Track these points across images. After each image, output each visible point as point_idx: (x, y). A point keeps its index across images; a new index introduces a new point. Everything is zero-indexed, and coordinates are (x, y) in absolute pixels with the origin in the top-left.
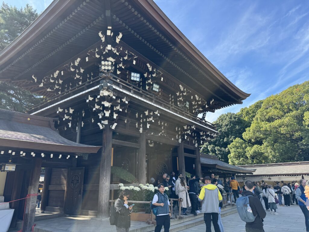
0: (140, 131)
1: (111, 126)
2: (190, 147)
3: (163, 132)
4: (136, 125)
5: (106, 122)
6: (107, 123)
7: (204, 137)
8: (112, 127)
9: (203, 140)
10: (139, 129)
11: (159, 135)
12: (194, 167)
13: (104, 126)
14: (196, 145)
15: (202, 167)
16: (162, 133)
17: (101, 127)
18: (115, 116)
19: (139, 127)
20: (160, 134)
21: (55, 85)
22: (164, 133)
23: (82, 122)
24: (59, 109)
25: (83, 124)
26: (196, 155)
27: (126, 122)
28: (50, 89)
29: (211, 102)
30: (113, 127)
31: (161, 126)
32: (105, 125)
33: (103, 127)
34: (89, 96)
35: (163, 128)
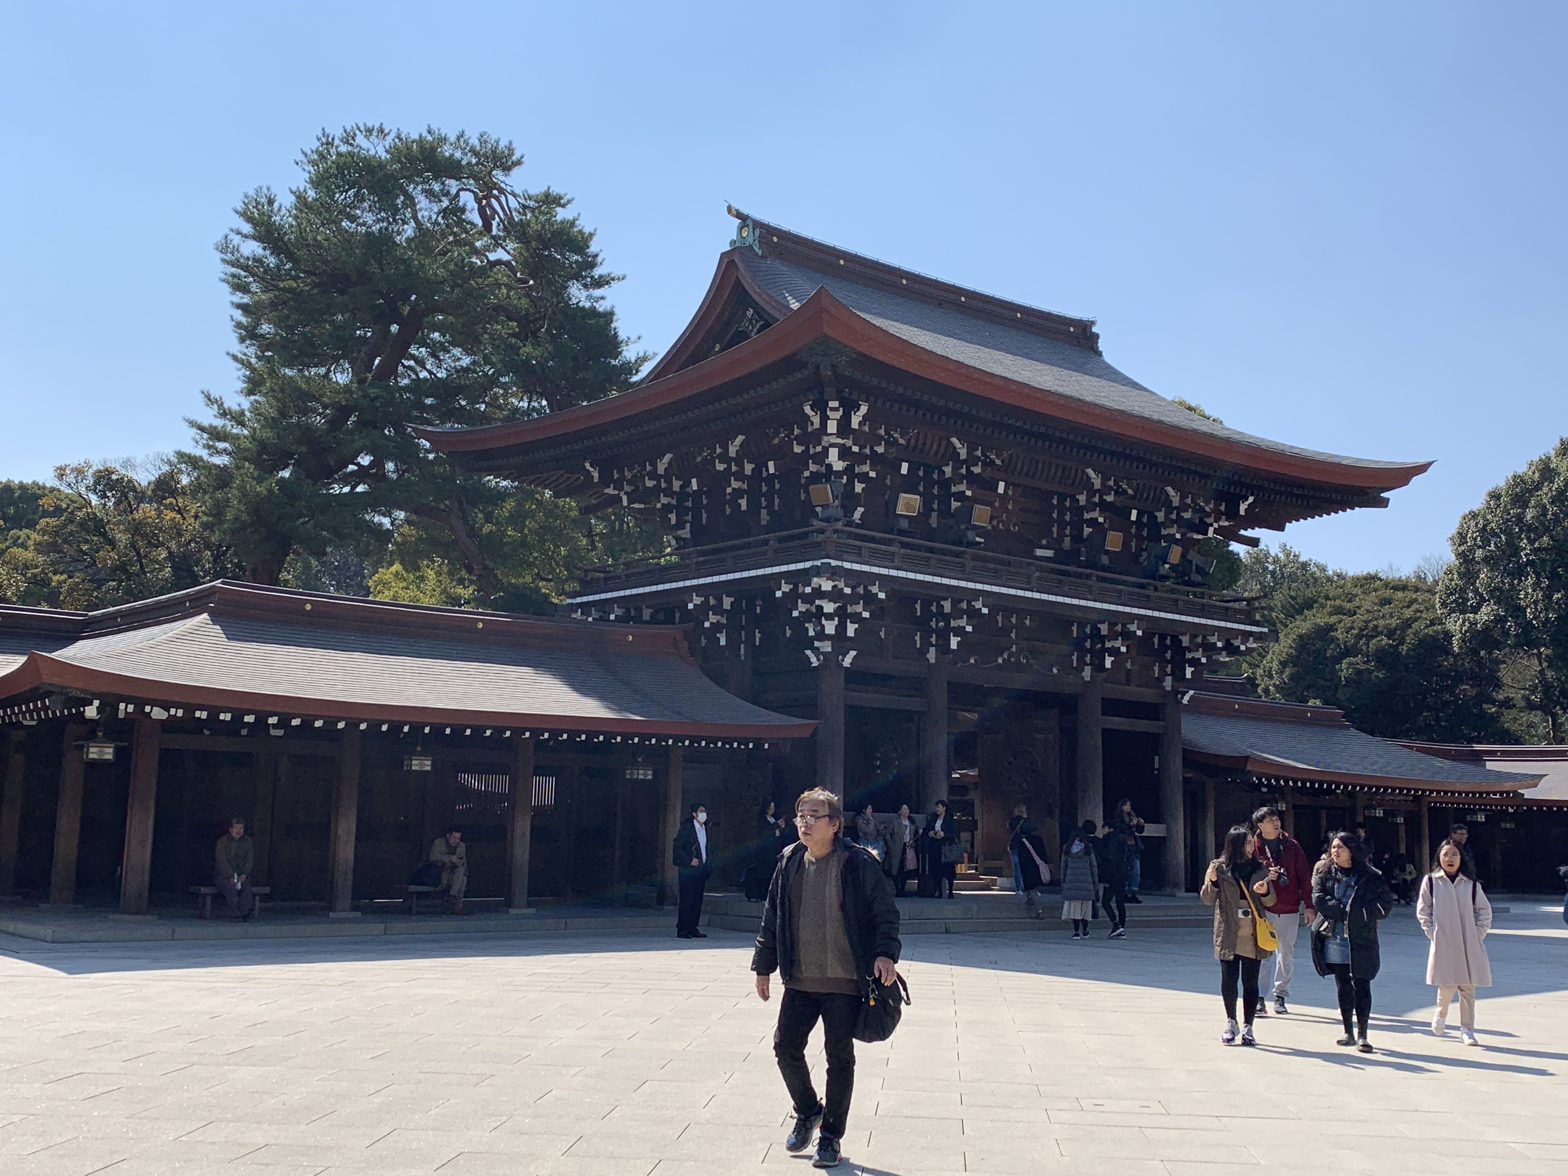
0: (928, 656)
1: (840, 658)
2: (1135, 692)
3: (1014, 649)
4: (916, 641)
5: (826, 647)
6: (830, 650)
7: (1196, 655)
8: (843, 661)
10: (923, 652)
11: (1000, 661)
12: (1156, 766)
13: (821, 657)
14: (1168, 683)
16: (1011, 654)
17: (815, 662)
18: (851, 630)
19: (926, 644)
20: (1004, 659)
21: (660, 495)
22: (1019, 651)
23: (757, 631)
24: (695, 597)
25: (758, 635)
26: (1163, 720)
27: (882, 634)
29: (1243, 508)
30: (847, 662)
31: (1005, 631)
32: (825, 654)
33: (818, 660)
34: (783, 581)
35: (1013, 635)
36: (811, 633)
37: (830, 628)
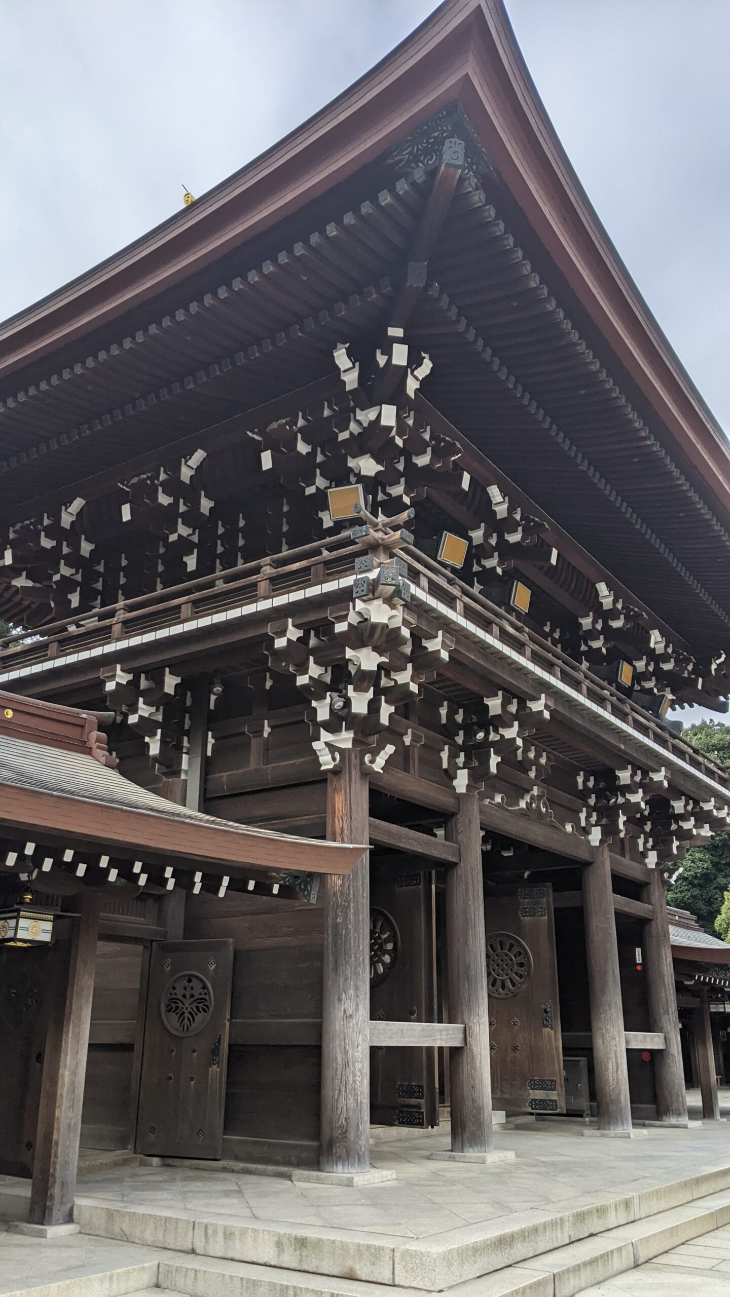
0: (457, 782)
1: (367, 758)
2: (629, 867)
3: (535, 791)
4: (441, 758)
5: (345, 739)
6: (349, 745)
7: (688, 825)
8: (372, 761)
9: (684, 835)
10: (451, 776)
11: (523, 804)
12: (639, 959)
13: (338, 756)
14: (652, 859)
15: (676, 961)
16: (532, 798)
17: (327, 761)
18: (385, 712)
19: (454, 766)
20: (526, 803)
21: (59, 564)
22: (540, 797)
23: (210, 734)
24: (119, 672)
25: (211, 741)
26: (649, 903)
27: (408, 740)
28: (28, 577)
29: (714, 666)
30: (379, 763)
31: (524, 767)
32: (342, 751)
33: (333, 759)
34: (291, 621)
35: (532, 774)
36: (323, 715)
37: (360, 703)
